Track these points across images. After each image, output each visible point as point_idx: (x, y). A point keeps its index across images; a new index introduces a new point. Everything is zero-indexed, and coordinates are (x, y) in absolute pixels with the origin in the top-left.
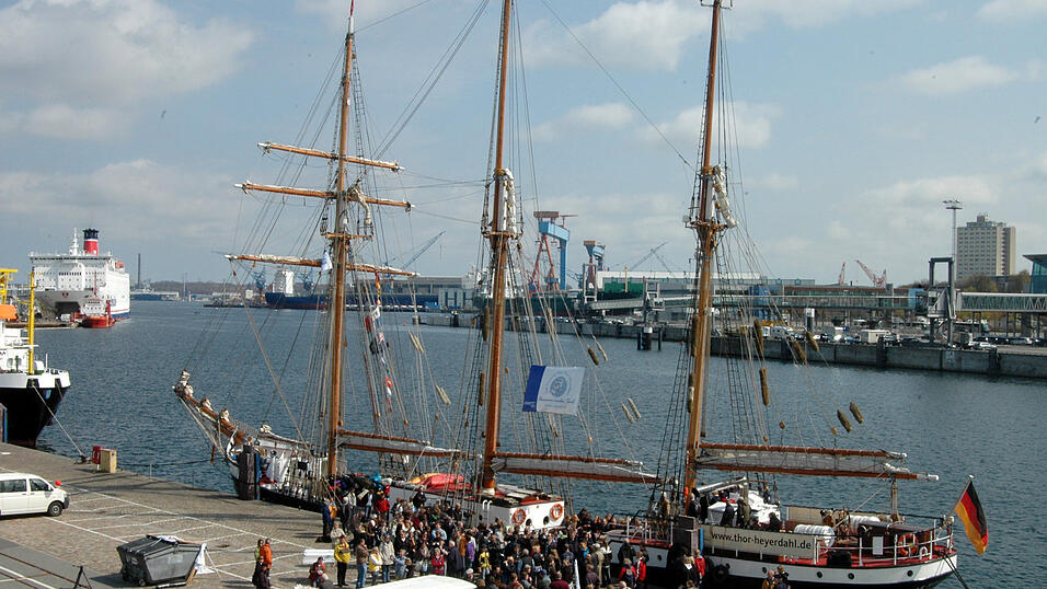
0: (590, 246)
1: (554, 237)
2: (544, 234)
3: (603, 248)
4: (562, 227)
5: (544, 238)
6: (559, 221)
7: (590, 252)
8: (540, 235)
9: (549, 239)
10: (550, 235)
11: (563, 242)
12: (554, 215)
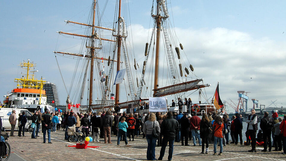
0: (253, 100)
1: (244, 98)
2: (241, 97)
3: (258, 101)
4: (246, 95)
5: (240, 98)
6: (245, 94)
7: (254, 102)
8: (239, 98)
9: (242, 99)
10: (242, 98)
11: (246, 100)
12: (243, 92)
